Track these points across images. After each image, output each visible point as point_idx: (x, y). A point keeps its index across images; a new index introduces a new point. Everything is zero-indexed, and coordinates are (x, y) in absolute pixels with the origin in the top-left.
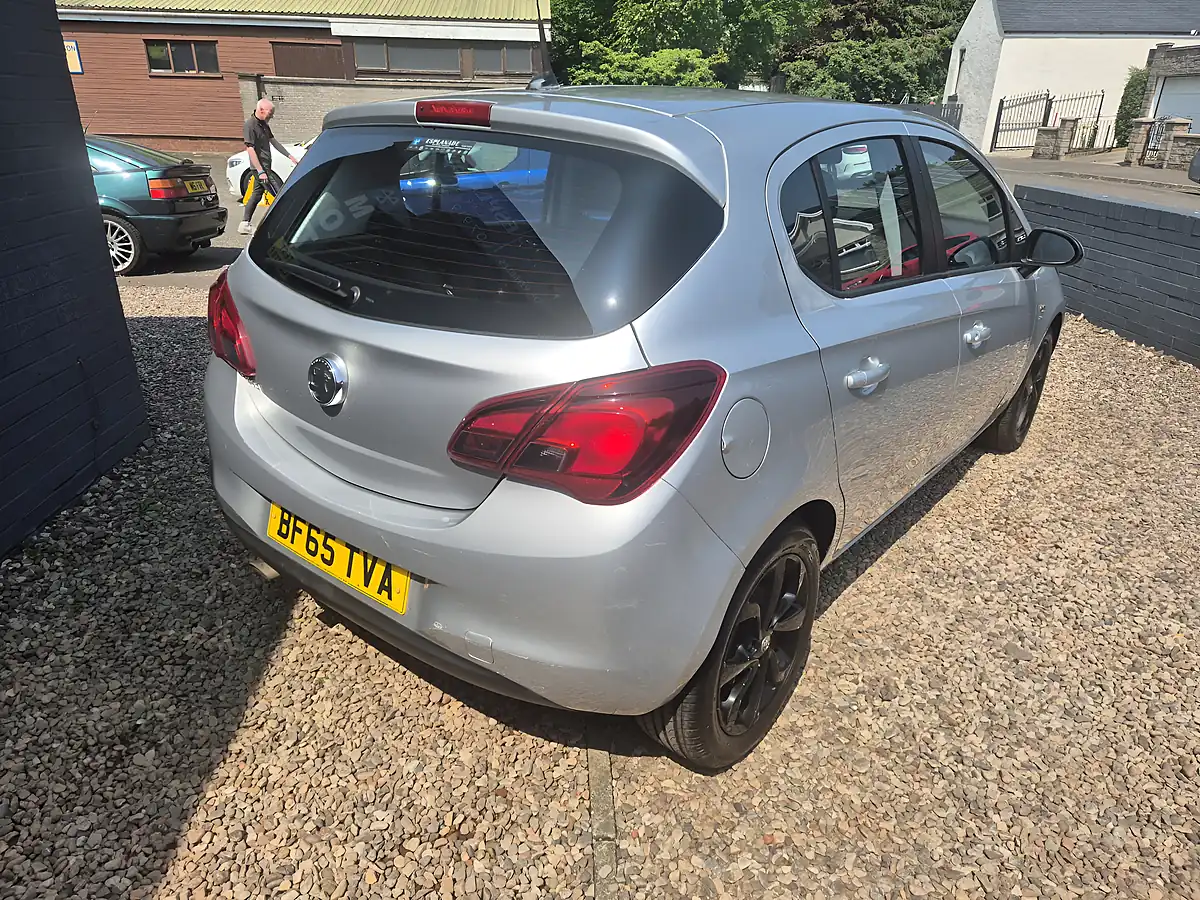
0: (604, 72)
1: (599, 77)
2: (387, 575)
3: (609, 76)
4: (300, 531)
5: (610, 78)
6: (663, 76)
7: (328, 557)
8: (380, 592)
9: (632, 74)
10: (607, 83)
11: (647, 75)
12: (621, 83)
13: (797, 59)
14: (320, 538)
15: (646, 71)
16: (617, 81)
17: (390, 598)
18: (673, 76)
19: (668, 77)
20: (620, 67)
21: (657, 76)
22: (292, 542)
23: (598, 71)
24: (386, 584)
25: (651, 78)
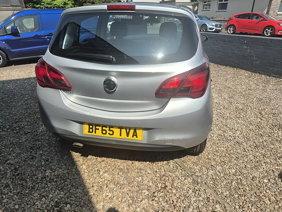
0: (43, 5)
1: (42, 6)
2: (135, 131)
3: (45, 6)
4: (98, 129)
5: (45, 7)
6: (60, 6)
7: (111, 133)
8: (133, 137)
9: (51, 6)
10: (45, 8)
11: (56, 6)
12: (49, 8)
13: (87, 3)
14: (107, 129)
15: (55, 5)
16: (47, 7)
17: (137, 137)
18: (63, 6)
19: (62, 6)
20: (47, 4)
21: (59, 6)
22: (95, 133)
23: (41, 5)
24: (135, 134)
25: (57, 7)
